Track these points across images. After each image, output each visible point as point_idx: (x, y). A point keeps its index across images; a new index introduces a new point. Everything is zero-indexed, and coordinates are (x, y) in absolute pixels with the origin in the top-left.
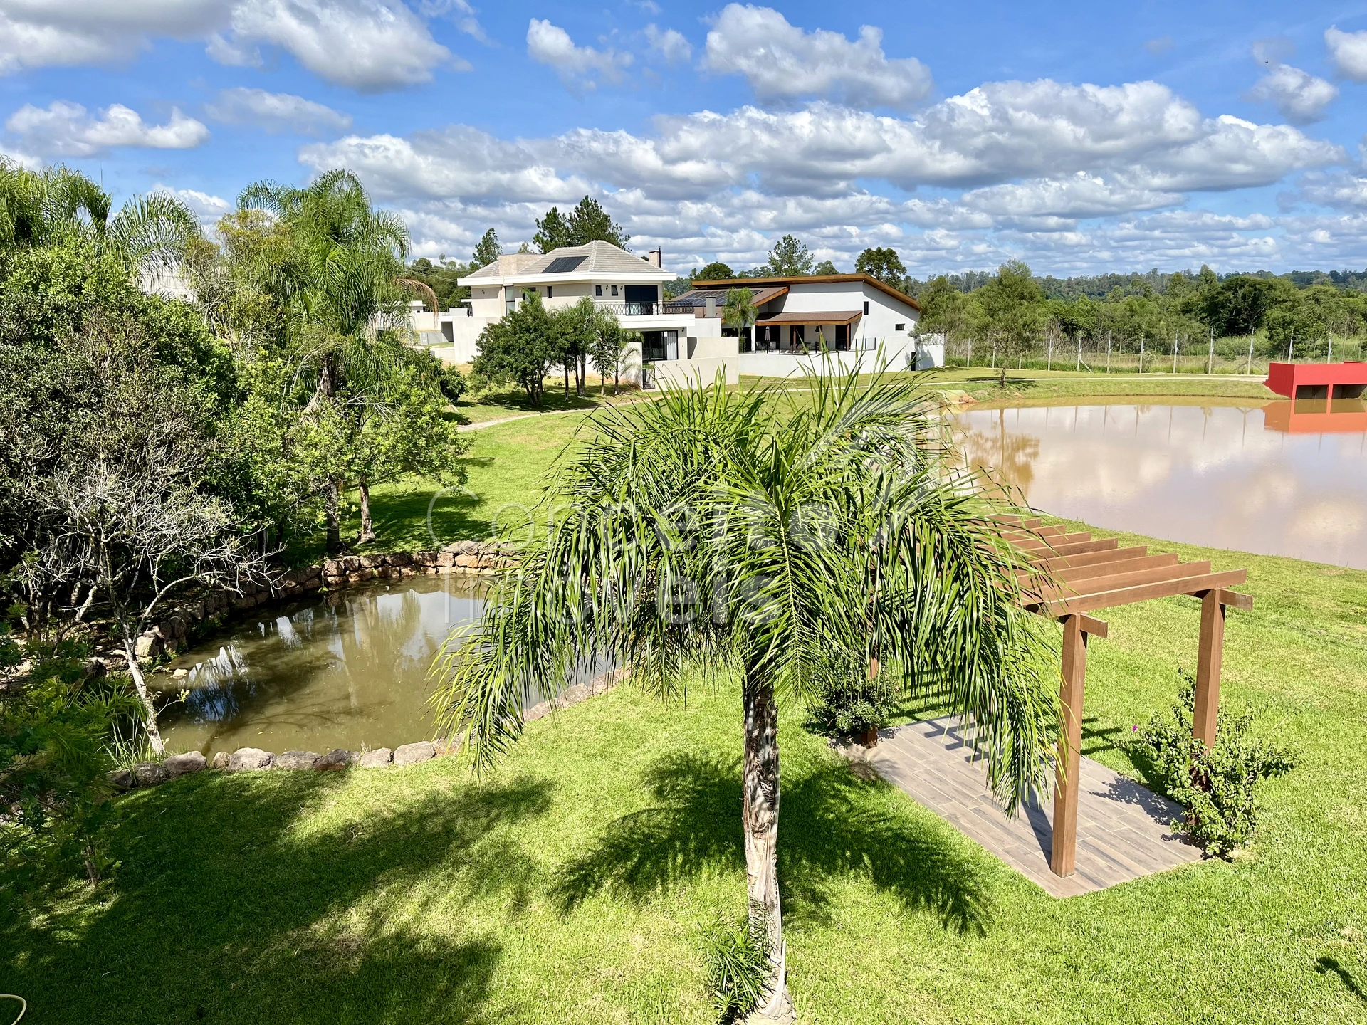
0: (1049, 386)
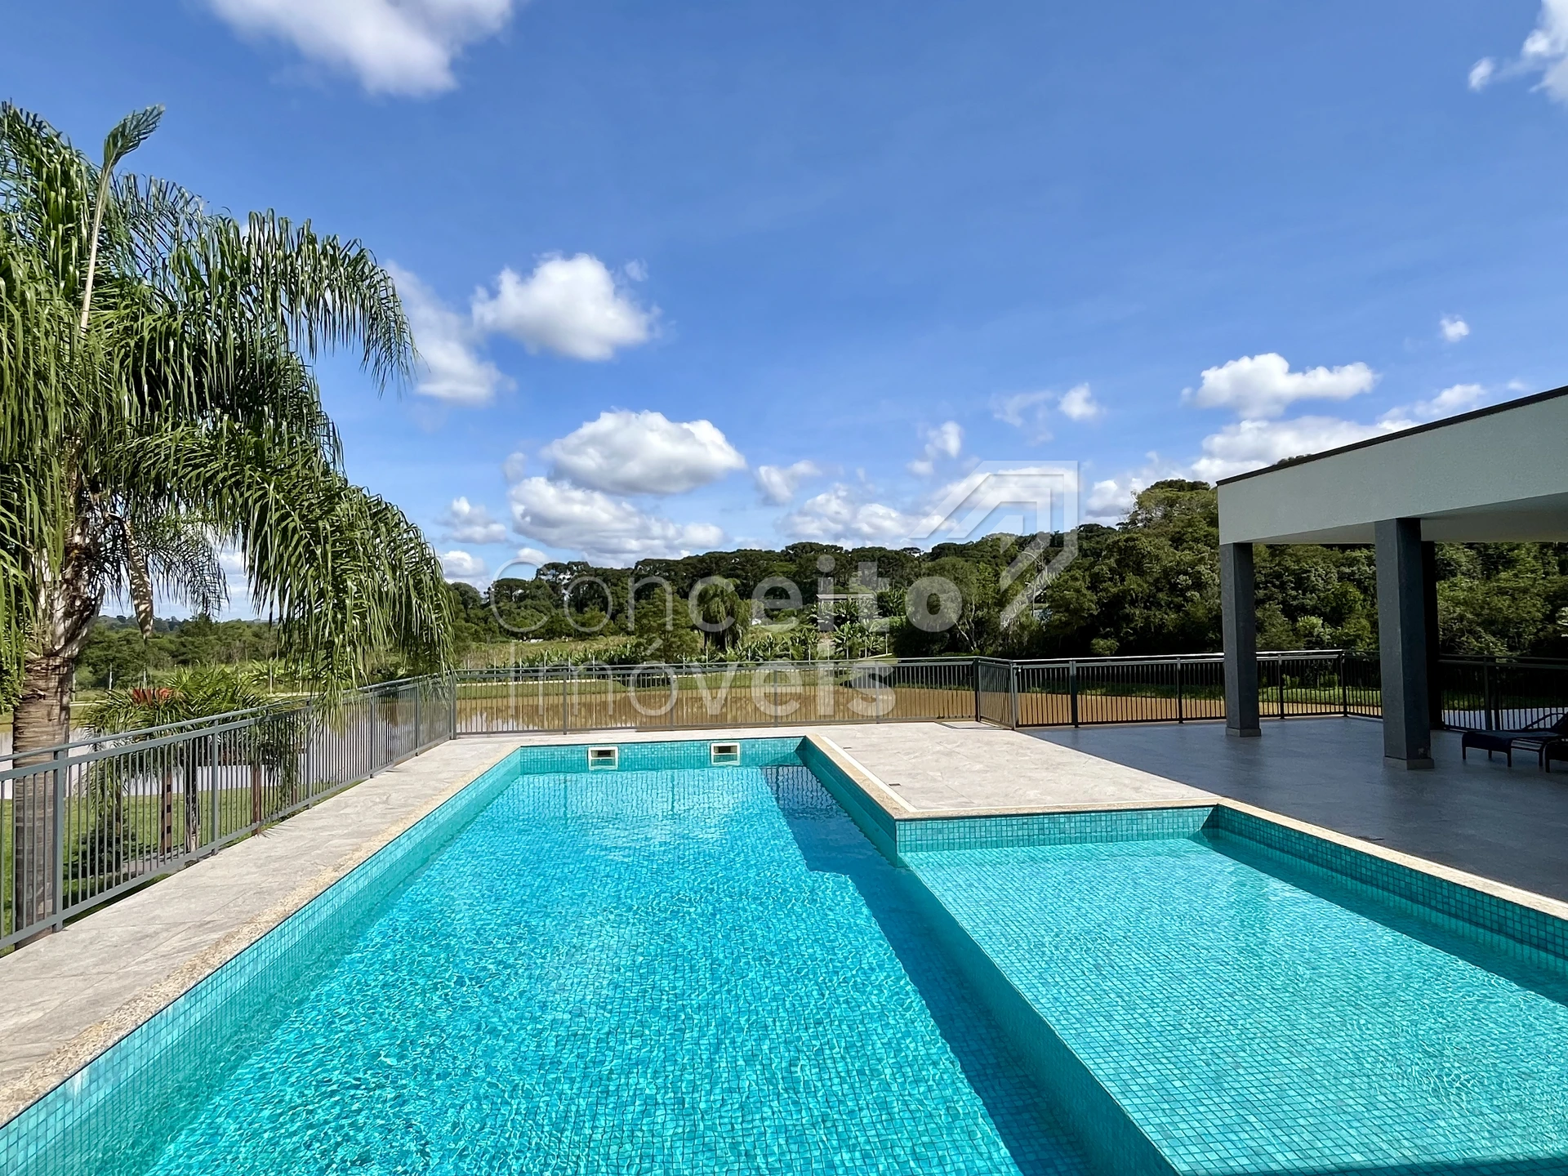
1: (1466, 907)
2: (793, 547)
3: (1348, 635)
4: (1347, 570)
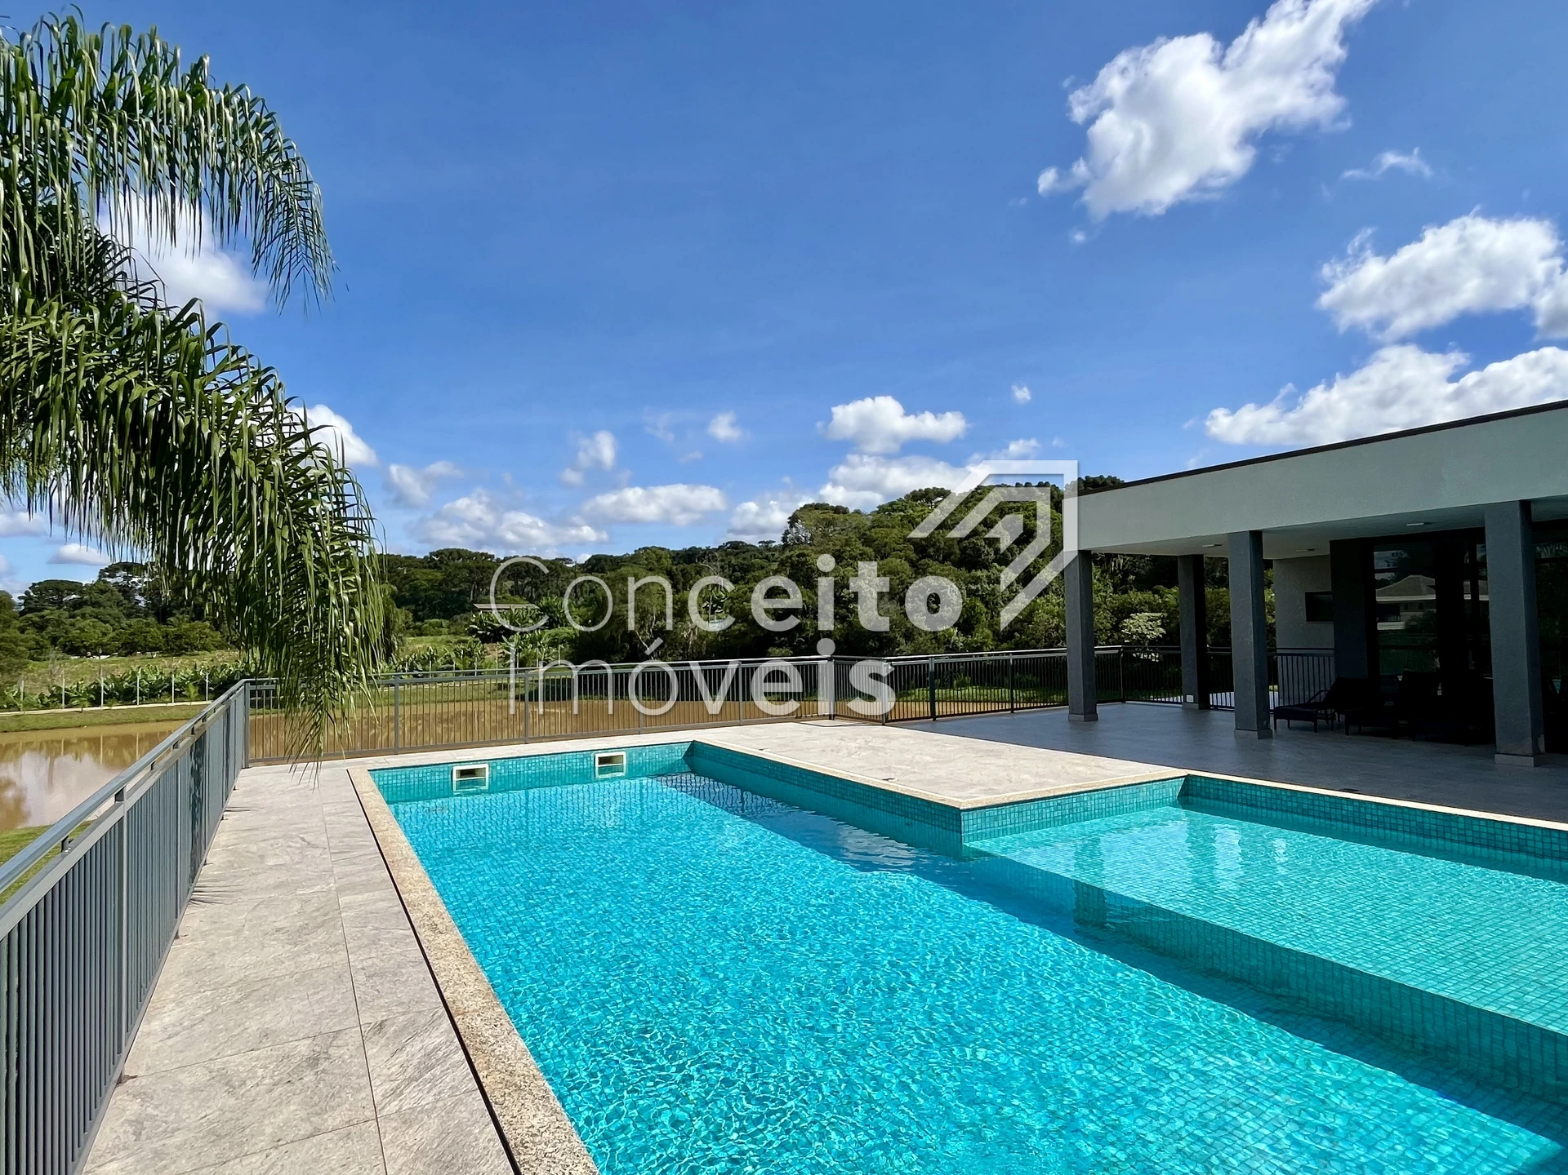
1: (1484, 836)
2: (438, 554)
3: (976, 642)
4: (973, 587)
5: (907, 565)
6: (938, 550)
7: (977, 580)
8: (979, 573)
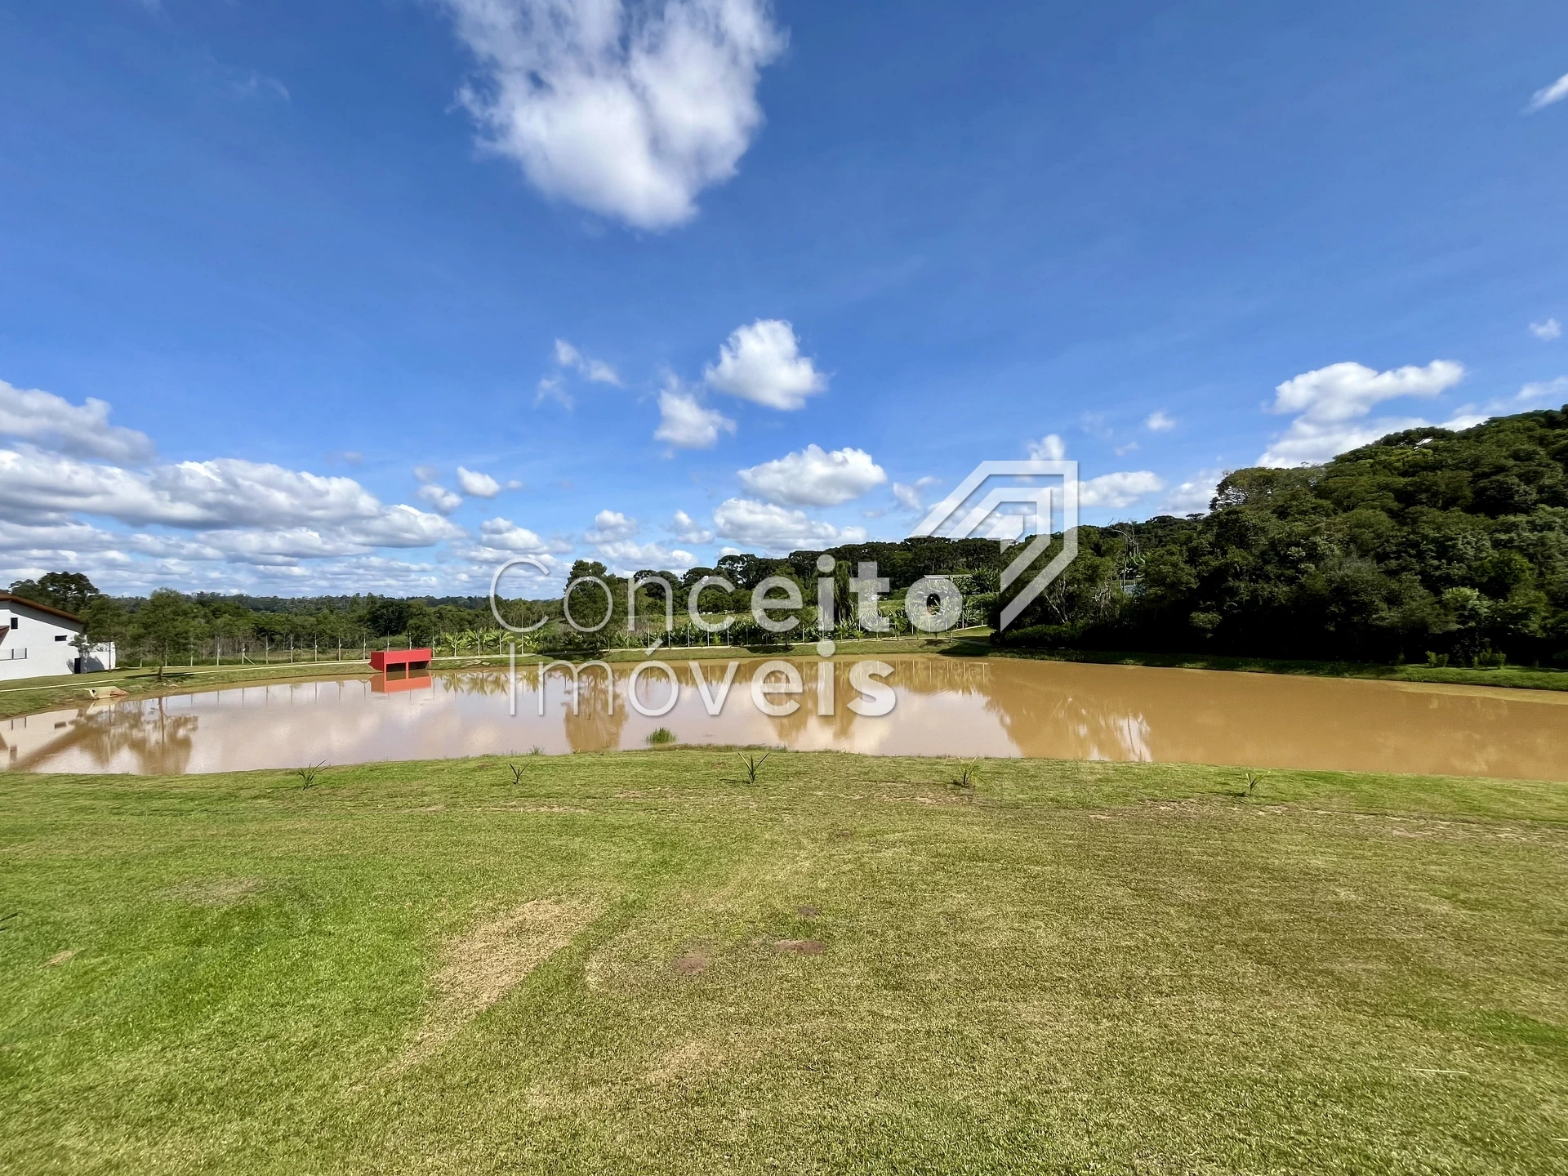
0: (206, 677)
5: (1384, 516)
6: (1435, 494)
7: (1509, 528)
8: (1512, 518)
